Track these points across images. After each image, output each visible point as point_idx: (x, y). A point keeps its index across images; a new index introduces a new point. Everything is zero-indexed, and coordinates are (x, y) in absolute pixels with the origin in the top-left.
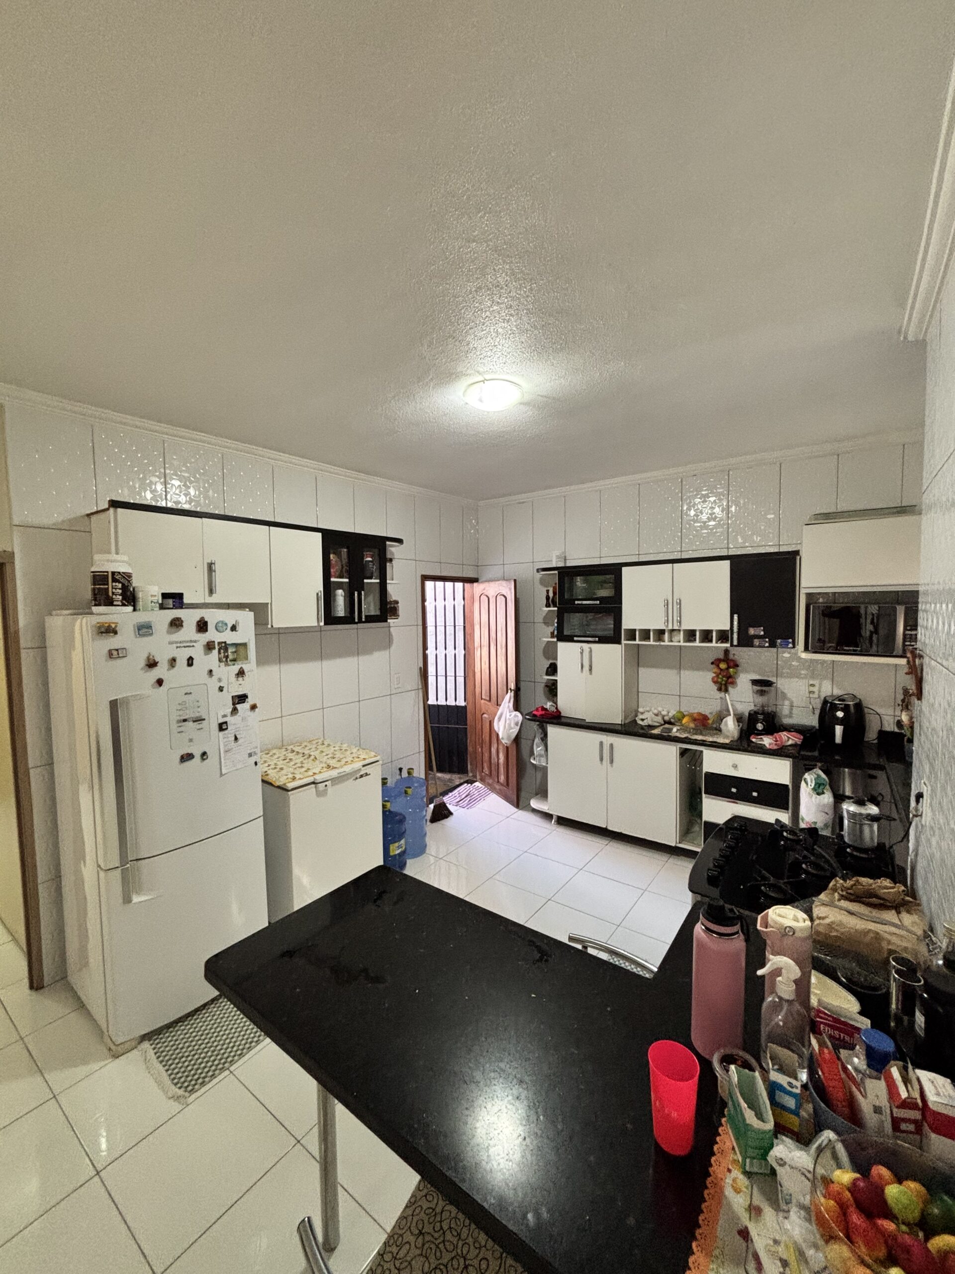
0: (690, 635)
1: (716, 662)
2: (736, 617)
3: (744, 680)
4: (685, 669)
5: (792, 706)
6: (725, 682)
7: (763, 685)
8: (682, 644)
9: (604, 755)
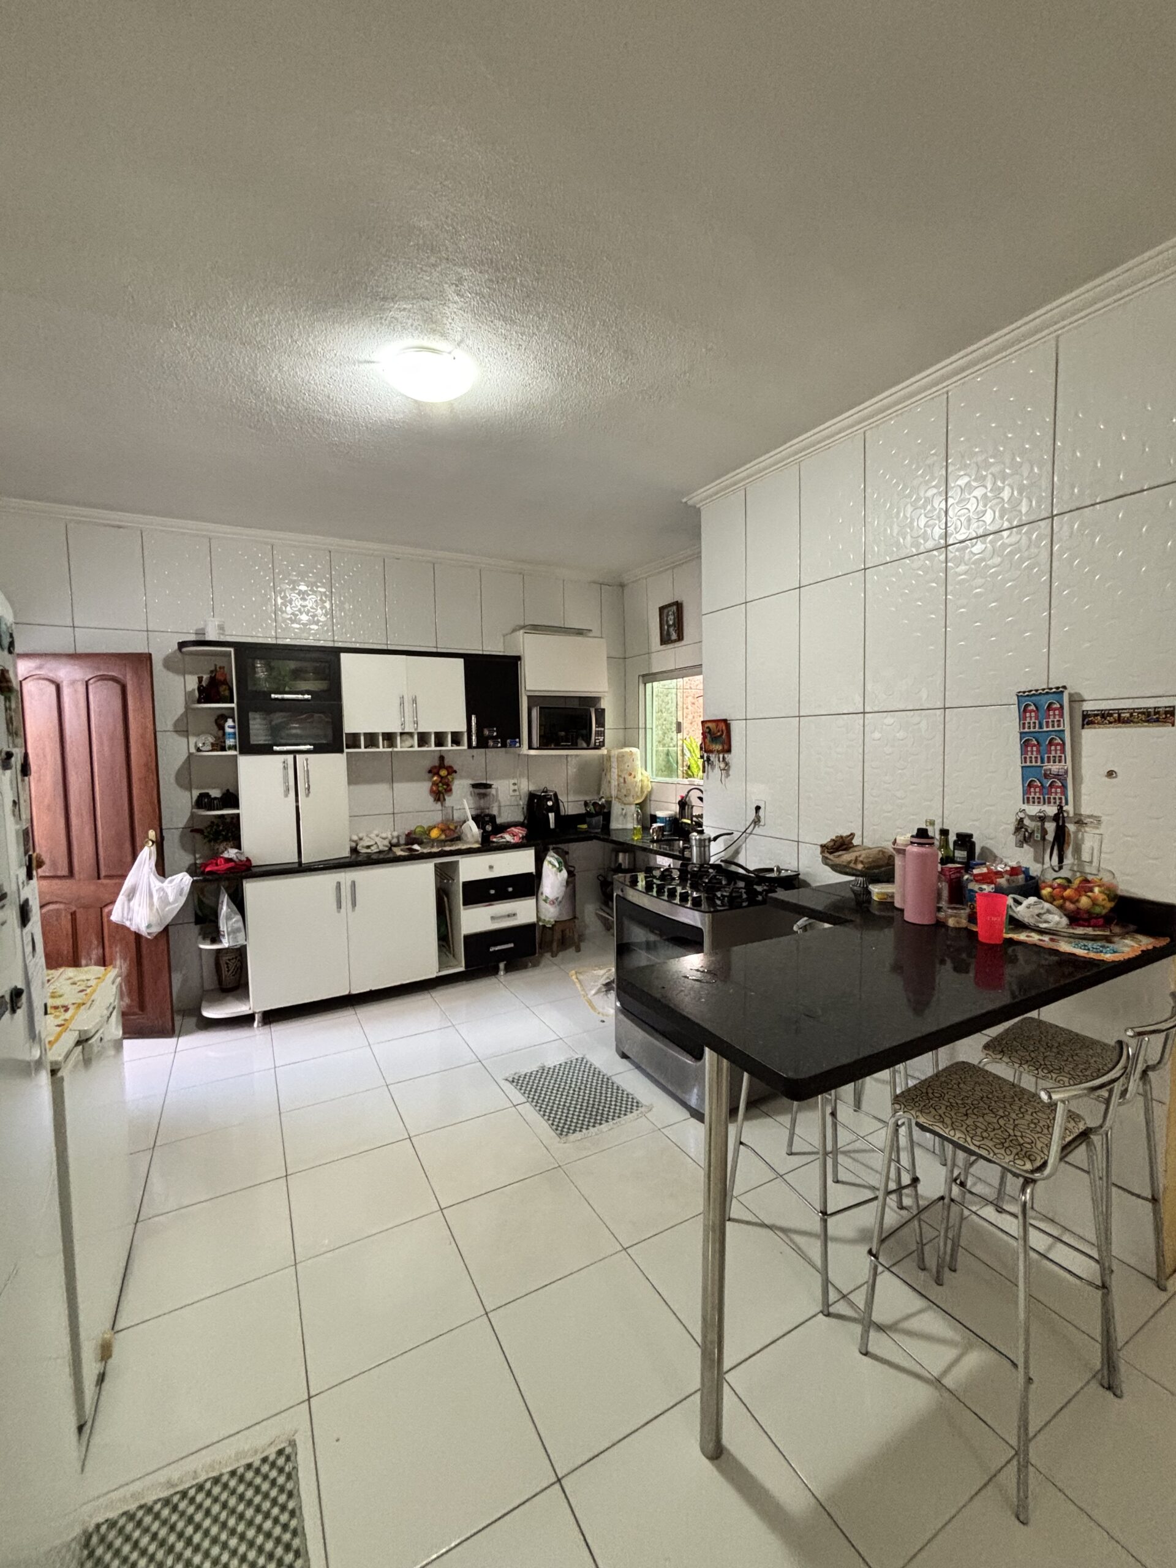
0: (423, 738)
1: (433, 771)
2: (473, 717)
3: (461, 787)
4: (400, 781)
5: (500, 807)
7: (481, 789)
8: (416, 748)
9: (342, 899)
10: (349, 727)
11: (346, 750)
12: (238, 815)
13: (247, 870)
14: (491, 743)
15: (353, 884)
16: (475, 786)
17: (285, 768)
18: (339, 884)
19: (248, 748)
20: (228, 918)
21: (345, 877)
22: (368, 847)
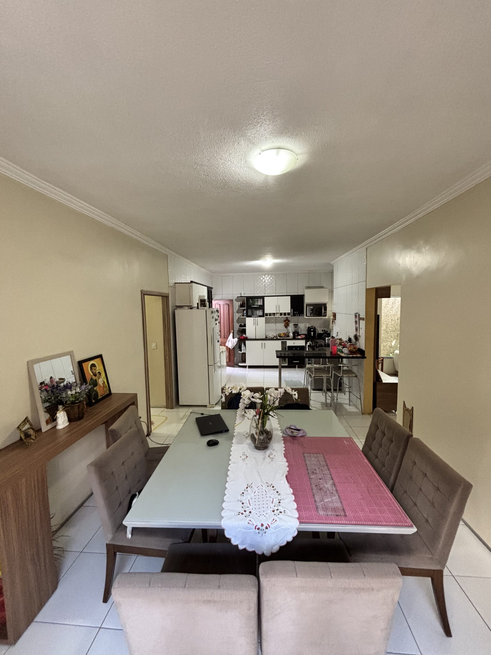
0: (281, 314)
1: (285, 321)
2: (292, 309)
3: (291, 325)
4: (277, 323)
5: (301, 330)
6: (287, 326)
7: (296, 325)
8: (279, 316)
9: (264, 346)
10: (266, 312)
11: (265, 317)
12: (245, 329)
13: (246, 339)
14: (296, 315)
15: (265, 343)
16: (294, 325)
17: (254, 320)
18: (262, 343)
19: (248, 316)
20: (243, 347)
21: (263, 342)
22: (269, 337)
